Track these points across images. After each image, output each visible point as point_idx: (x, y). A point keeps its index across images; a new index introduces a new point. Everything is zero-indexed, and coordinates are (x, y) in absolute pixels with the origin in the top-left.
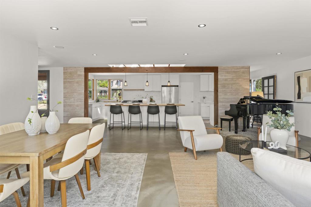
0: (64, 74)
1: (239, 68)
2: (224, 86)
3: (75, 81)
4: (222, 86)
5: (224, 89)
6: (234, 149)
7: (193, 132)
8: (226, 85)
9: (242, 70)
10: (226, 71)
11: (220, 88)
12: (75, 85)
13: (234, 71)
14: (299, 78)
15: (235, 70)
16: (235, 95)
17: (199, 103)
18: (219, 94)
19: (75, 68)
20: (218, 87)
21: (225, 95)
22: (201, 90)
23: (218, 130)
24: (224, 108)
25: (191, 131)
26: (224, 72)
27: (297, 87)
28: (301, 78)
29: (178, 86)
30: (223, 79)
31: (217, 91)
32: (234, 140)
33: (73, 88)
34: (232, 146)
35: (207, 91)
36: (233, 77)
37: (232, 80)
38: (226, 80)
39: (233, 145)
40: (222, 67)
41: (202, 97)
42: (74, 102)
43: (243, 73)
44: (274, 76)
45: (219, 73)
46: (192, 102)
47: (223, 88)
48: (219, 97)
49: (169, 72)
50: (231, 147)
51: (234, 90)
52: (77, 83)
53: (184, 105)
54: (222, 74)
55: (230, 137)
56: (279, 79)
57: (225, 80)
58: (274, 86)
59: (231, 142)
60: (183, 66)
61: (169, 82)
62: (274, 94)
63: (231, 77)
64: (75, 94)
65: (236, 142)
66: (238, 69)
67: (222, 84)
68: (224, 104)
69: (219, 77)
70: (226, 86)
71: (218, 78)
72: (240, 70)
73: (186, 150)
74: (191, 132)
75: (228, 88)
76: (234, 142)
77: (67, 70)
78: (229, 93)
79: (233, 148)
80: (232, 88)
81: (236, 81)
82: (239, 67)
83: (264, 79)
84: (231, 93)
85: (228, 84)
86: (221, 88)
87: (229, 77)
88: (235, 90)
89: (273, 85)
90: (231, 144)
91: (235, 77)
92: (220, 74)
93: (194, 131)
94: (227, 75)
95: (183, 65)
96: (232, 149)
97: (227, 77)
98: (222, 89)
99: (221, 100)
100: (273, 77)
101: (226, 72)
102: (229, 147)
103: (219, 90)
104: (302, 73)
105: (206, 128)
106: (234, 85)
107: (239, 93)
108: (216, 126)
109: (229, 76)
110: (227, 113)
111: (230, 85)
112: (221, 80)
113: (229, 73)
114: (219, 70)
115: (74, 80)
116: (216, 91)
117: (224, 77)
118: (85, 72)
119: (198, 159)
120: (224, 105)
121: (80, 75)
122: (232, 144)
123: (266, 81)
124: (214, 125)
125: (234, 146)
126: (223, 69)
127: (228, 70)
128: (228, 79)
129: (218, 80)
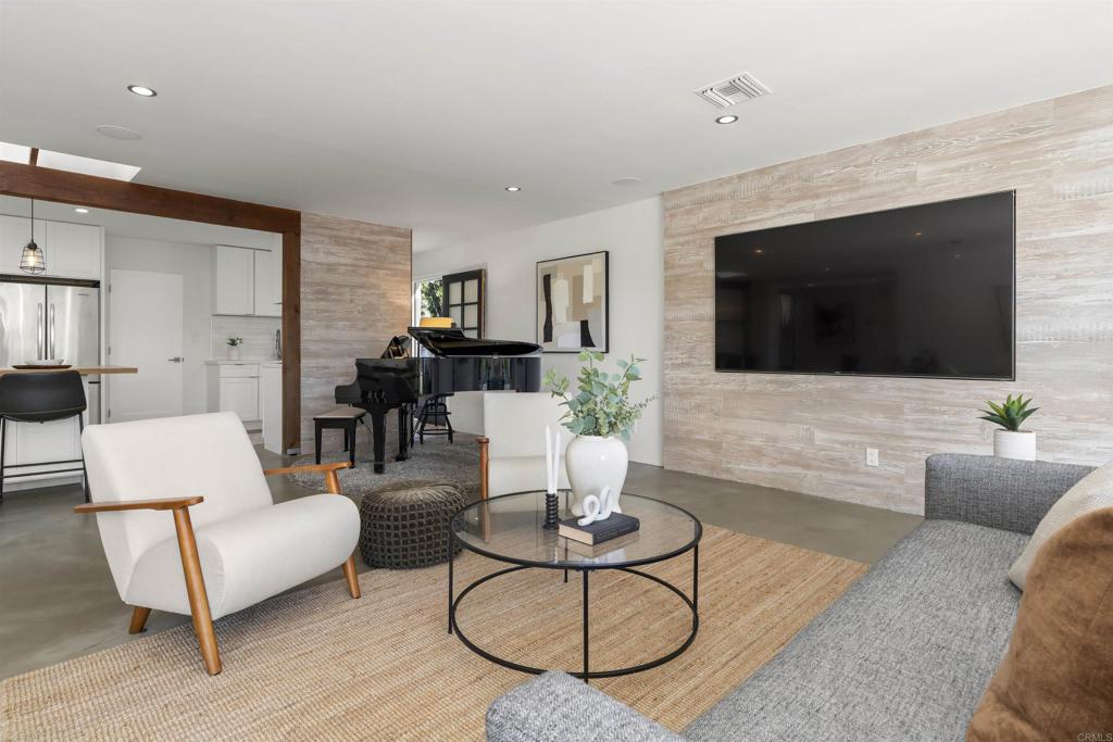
1: (377, 228)
2: (323, 292)
4: (317, 292)
5: (323, 305)
6: (403, 550)
7: (191, 509)
8: (331, 290)
9: (388, 239)
10: (332, 233)
11: (310, 297)
13: (359, 240)
14: (547, 280)
15: (366, 237)
16: (364, 329)
17: (212, 365)
18: (303, 323)
20: (301, 296)
21: (327, 327)
22: (219, 312)
23: (331, 474)
24: (324, 380)
25: (180, 507)
26: (323, 235)
27: (543, 304)
28: (552, 281)
29: (96, 284)
30: (321, 264)
31: (297, 310)
32: (404, 508)
34: (396, 535)
35: (246, 316)
36: (355, 259)
37: (354, 271)
38: (331, 268)
39: (399, 532)
40: (315, 215)
41: (225, 339)
43: (392, 249)
44: (480, 271)
45: (302, 237)
46: (177, 360)
47: (322, 300)
48: (305, 336)
49: (33, 197)
50: (389, 543)
51: (360, 308)
53: (135, 370)
54: (316, 246)
55: (385, 496)
56: (494, 280)
57: (329, 270)
58: (481, 303)
59: (389, 517)
60: (128, 180)
61: (33, 247)
62: (480, 328)
63: (349, 261)
65: (412, 517)
66: (372, 232)
67: (317, 284)
68: (322, 362)
69: (305, 254)
70: (331, 294)
71: (302, 258)
72: (381, 237)
73: (143, 621)
74: (180, 512)
75: (339, 301)
76: (404, 518)
78: (342, 319)
79: (397, 543)
80: (352, 301)
81: (366, 275)
82: (379, 226)
83: (448, 280)
84: (348, 320)
85: (340, 286)
86: (313, 300)
87: (343, 261)
88: (364, 311)
89: (476, 300)
90: (389, 527)
91: (364, 264)
92: (307, 241)
93: (201, 500)
94: (334, 249)
95: (126, 173)
96: (396, 550)
97: (333, 259)
98: (315, 303)
99: (313, 347)
100: (478, 275)
101: (330, 237)
102: (382, 543)
103: (304, 305)
104: (555, 267)
105: (265, 473)
106: (360, 291)
107: (379, 321)
108: (290, 451)
109: (343, 257)
110: (342, 395)
111: (348, 290)
112: (313, 266)
113: (345, 244)
114: (303, 225)
116: (292, 312)
117: (322, 258)
119: (227, 666)
120: (325, 368)
122: (396, 528)
123: (455, 288)
124: (285, 451)
125: (404, 534)
126: (320, 226)
127: (339, 230)
128: (341, 265)
129: (299, 264)
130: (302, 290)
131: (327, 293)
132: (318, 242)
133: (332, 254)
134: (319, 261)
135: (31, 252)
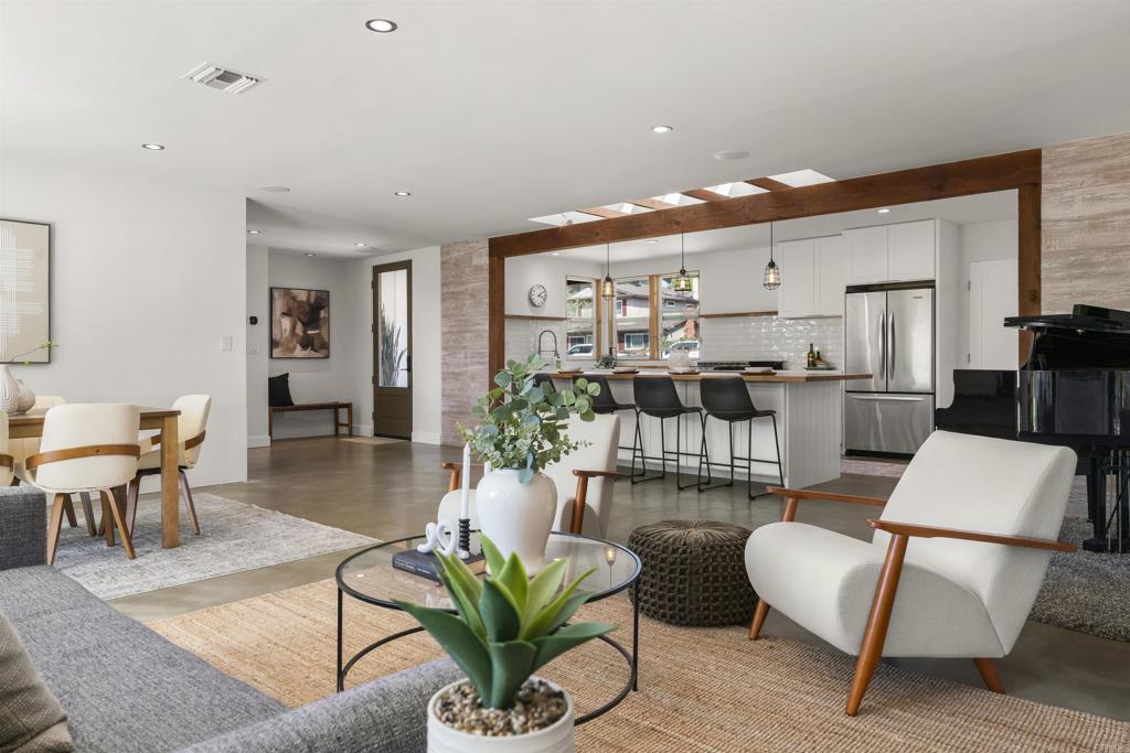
0: (442, 268)
2: (1082, 266)
3: (466, 290)
4: (1072, 265)
5: (1083, 285)
8: (1100, 258)
10: (1100, 165)
11: (1058, 275)
12: (468, 302)
19: (467, 242)
26: (1083, 173)
30: (1079, 220)
31: (1036, 297)
33: (463, 315)
38: (1097, 223)
40: (1067, 145)
42: (466, 365)
45: (1045, 186)
47: (1079, 277)
52: (473, 296)
54: (1071, 193)
57: (1093, 227)
64: (468, 335)
67: (1071, 253)
69: (1048, 211)
70: (1098, 264)
71: (1043, 216)
75: (1115, 274)
77: (448, 253)
85: (1113, 250)
86: (1062, 279)
87: (1119, 206)
94: (1104, 190)
97: (1102, 208)
98: (1068, 284)
101: (1096, 172)
103: (1044, 293)
109: (1121, 200)
112: (1063, 226)
114: (1045, 167)
115: (463, 287)
116: (1028, 300)
117: (1080, 210)
118: (491, 255)
121: (478, 268)
126: (1075, 161)
127: (1115, 156)
128: (1117, 213)
129: (1039, 227)
130: (1044, 265)
131: (1092, 265)
132: (1073, 186)
133: (1101, 198)
134: (1076, 215)
135: (772, 270)
